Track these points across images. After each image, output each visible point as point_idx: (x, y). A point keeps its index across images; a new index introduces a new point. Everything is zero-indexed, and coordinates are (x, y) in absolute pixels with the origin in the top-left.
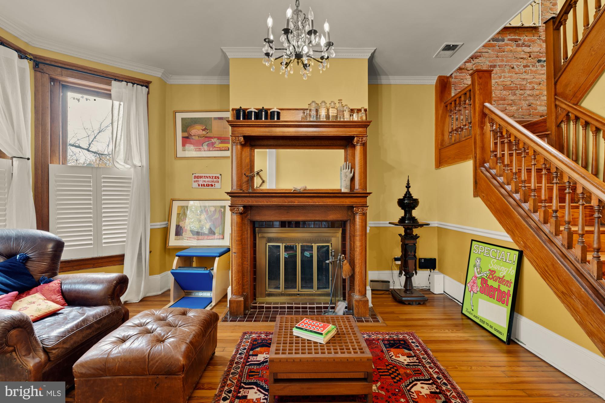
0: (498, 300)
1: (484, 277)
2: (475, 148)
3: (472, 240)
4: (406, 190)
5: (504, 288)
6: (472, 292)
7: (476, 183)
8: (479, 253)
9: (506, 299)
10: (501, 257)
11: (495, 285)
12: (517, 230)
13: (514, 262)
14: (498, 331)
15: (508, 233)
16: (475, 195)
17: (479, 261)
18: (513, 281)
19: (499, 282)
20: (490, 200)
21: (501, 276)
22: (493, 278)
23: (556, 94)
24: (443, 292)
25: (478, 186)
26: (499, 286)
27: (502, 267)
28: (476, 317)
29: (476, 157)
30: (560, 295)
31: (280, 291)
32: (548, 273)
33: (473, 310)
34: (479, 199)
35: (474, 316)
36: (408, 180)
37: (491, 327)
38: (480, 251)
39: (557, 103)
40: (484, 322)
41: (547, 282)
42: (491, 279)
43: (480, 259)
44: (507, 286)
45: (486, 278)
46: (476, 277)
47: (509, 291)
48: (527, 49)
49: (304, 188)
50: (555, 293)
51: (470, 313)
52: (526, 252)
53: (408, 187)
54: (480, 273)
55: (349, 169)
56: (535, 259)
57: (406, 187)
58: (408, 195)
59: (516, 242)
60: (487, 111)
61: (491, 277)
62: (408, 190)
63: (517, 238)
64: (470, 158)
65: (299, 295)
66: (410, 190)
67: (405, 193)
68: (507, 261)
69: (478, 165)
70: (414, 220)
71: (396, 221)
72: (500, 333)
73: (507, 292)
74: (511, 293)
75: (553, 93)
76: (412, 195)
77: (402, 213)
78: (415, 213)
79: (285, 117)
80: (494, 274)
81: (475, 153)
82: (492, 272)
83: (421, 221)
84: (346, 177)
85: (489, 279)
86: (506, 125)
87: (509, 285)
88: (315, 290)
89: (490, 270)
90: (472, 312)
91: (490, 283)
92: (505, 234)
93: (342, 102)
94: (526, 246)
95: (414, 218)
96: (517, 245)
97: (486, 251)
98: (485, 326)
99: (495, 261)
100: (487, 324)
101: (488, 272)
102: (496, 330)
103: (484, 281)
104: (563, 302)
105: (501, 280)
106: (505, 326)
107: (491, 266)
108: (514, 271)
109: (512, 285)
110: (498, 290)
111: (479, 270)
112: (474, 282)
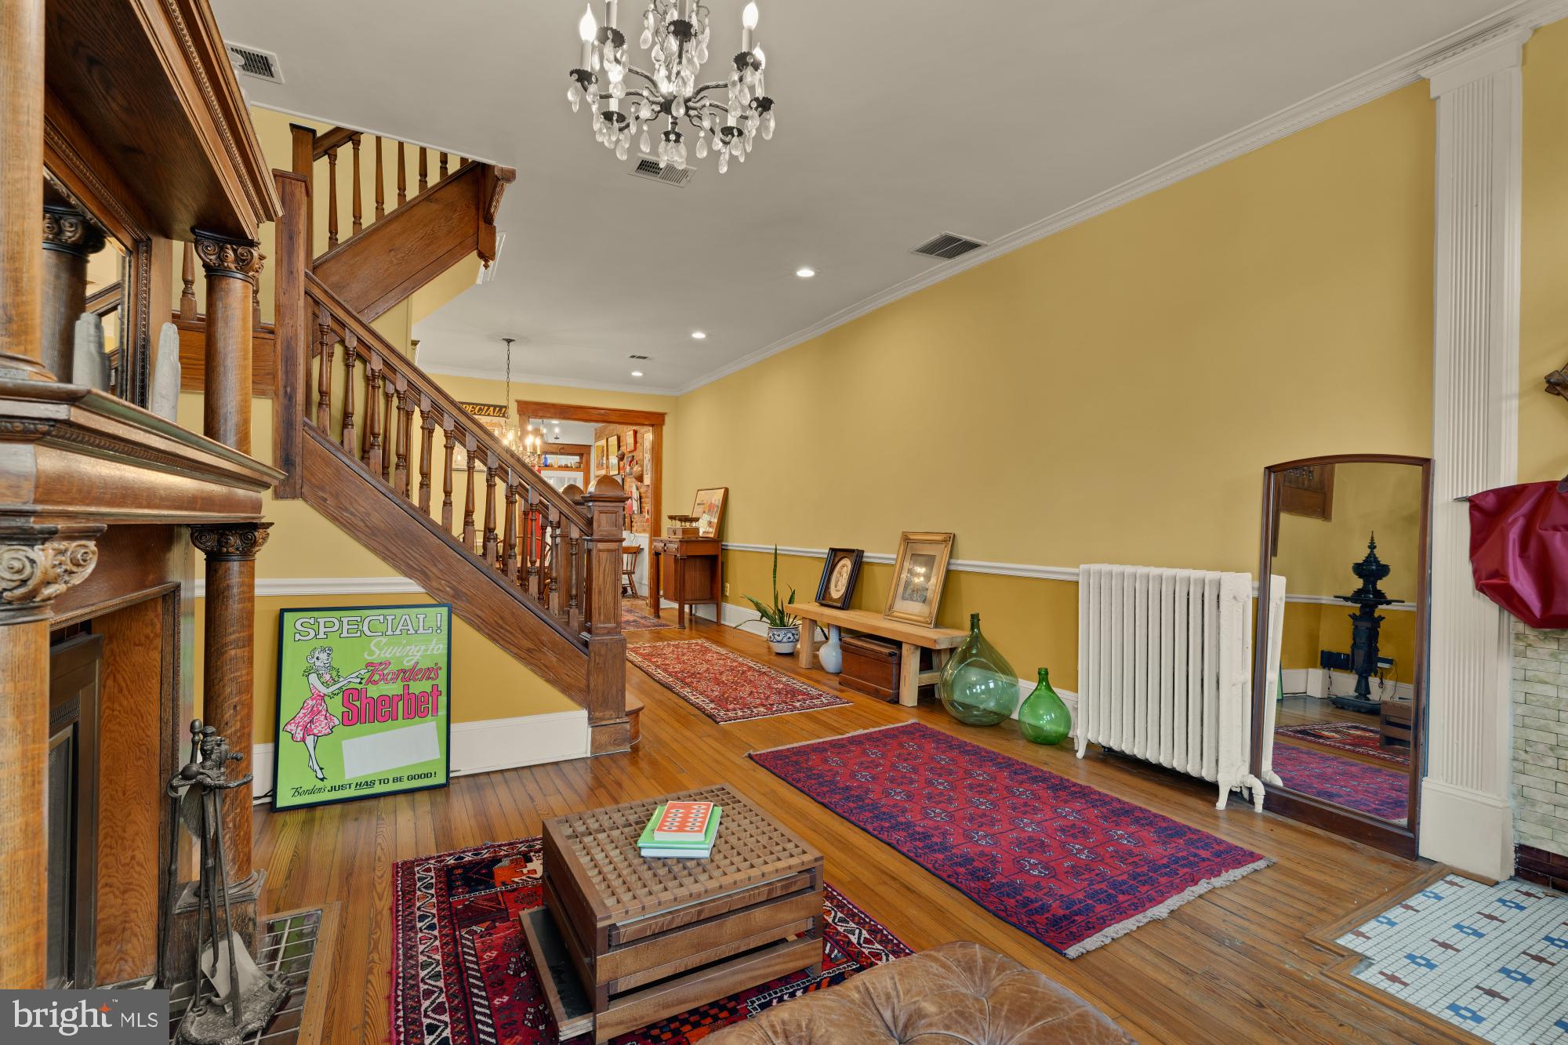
0: (408, 716)
1: (351, 686)
3: (282, 611)
5: (420, 686)
6: (310, 740)
7: (287, 462)
8: (322, 635)
9: (430, 705)
10: (400, 627)
11: (394, 689)
13: (439, 628)
14: (420, 777)
15: (406, 575)
16: (285, 494)
17: (323, 656)
18: (444, 666)
19: (404, 680)
20: (348, 506)
21: (409, 666)
22: (383, 678)
25: (298, 470)
26: (406, 687)
27: (408, 648)
28: (342, 787)
29: (290, 397)
30: (523, 655)
32: (503, 628)
33: (322, 780)
35: (333, 789)
37: (398, 780)
38: (322, 629)
40: (367, 784)
41: (502, 642)
42: (375, 683)
43: (329, 650)
44: (428, 678)
45: (359, 687)
46: (322, 697)
47: (435, 687)
50: (516, 656)
51: (312, 792)
54: (335, 682)
56: (479, 613)
59: (433, 590)
63: (434, 584)
68: (421, 631)
69: (298, 417)
72: (424, 776)
73: (429, 690)
74: (443, 688)
80: (385, 669)
81: (290, 385)
82: (378, 666)
87: (432, 675)
89: (369, 664)
90: (320, 784)
91: (374, 692)
92: (407, 580)
96: (437, 595)
97: (345, 627)
98: (378, 789)
99: (384, 640)
100: (384, 781)
101: (362, 672)
102: (411, 778)
103: (354, 695)
104: (529, 665)
105: (410, 674)
106: (438, 754)
107: (371, 653)
108: (443, 647)
109: (443, 674)
110: (407, 696)
111: (328, 677)
112: (314, 712)
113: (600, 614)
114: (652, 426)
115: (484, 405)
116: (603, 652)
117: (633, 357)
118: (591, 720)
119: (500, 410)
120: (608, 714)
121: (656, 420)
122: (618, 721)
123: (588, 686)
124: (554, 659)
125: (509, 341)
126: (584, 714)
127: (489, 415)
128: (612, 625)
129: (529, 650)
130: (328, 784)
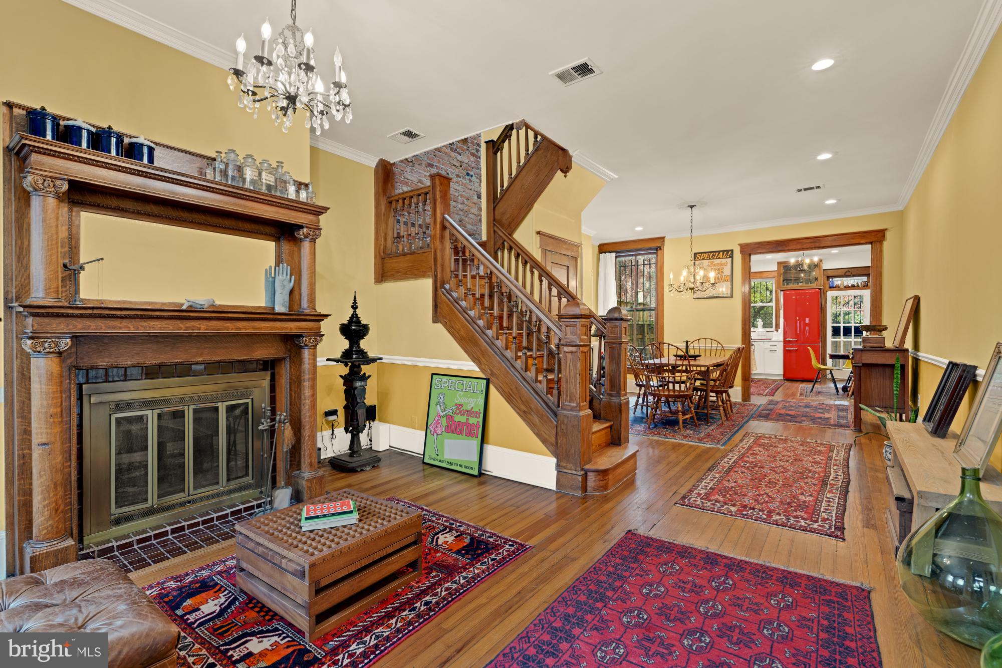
0: (467, 435)
1: (450, 414)
2: (436, 265)
3: (433, 374)
4: (351, 311)
5: (473, 421)
6: (435, 434)
7: (436, 306)
9: (475, 431)
10: (468, 389)
11: (463, 419)
12: (484, 357)
13: (481, 391)
14: (469, 468)
15: (474, 362)
16: (435, 321)
17: (442, 397)
18: (482, 411)
19: (467, 416)
20: (454, 326)
21: (469, 408)
22: (460, 412)
23: (494, 220)
24: (388, 448)
25: (439, 310)
26: (467, 419)
27: (470, 399)
28: (443, 461)
29: (436, 276)
30: (522, 414)
31: (147, 505)
32: (512, 396)
33: (437, 455)
34: (439, 326)
35: (440, 461)
36: (355, 298)
37: (461, 466)
38: (443, 385)
39: (496, 229)
40: (451, 464)
41: (512, 404)
42: (457, 414)
43: (444, 394)
44: (476, 417)
46: (440, 416)
47: (478, 421)
48: (459, 158)
49: (211, 303)
50: (518, 413)
51: (434, 459)
52: (493, 379)
53: (355, 307)
54: (445, 411)
55: (287, 275)
56: (501, 385)
57: (353, 307)
58: (354, 319)
59: (482, 370)
60: (447, 225)
61: (458, 412)
62: (355, 311)
63: (482, 366)
64: (429, 276)
65: (189, 502)
66: (358, 311)
67: (350, 316)
68: (475, 392)
69: (439, 285)
70: (362, 353)
71: (338, 356)
72: (471, 468)
73: (476, 423)
74: (481, 424)
75: (492, 219)
76: (361, 319)
77: (345, 344)
78: (364, 344)
79: (163, 160)
80: (461, 408)
81: (436, 271)
82: (459, 406)
83: (371, 354)
84: (283, 289)
85: (455, 416)
86: (470, 246)
87: (478, 416)
88: (223, 485)
89: (456, 405)
90: (437, 457)
91: (458, 418)
92: (472, 363)
93: (282, 167)
94: (492, 374)
95: (362, 350)
96: (483, 373)
97: (450, 385)
98: (454, 467)
99: (462, 393)
100: (456, 465)
101: (454, 407)
102: (466, 467)
103: (450, 418)
104: (524, 420)
105: (470, 413)
106: (476, 459)
107: (457, 400)
108: (483, 401)
109: (482, 415)
110: (467, 424)
111: (442, 407)
112: (438, 423)
113: (567, 396)
114: (871, 243)
115: (716, 252)
116: (565, 422)
117: (799, 190)
118: (558, 465)
119: (727, 253)
120: (570, 465)
121: (875, 238)
122: (574, 472)
123: (557, 443)
124: (537, 421)
125: (692, 207)
126: (554, 460)
127: (719, 258)
128: (574, 405)
129: (524, 412)
130: (439, 458)
